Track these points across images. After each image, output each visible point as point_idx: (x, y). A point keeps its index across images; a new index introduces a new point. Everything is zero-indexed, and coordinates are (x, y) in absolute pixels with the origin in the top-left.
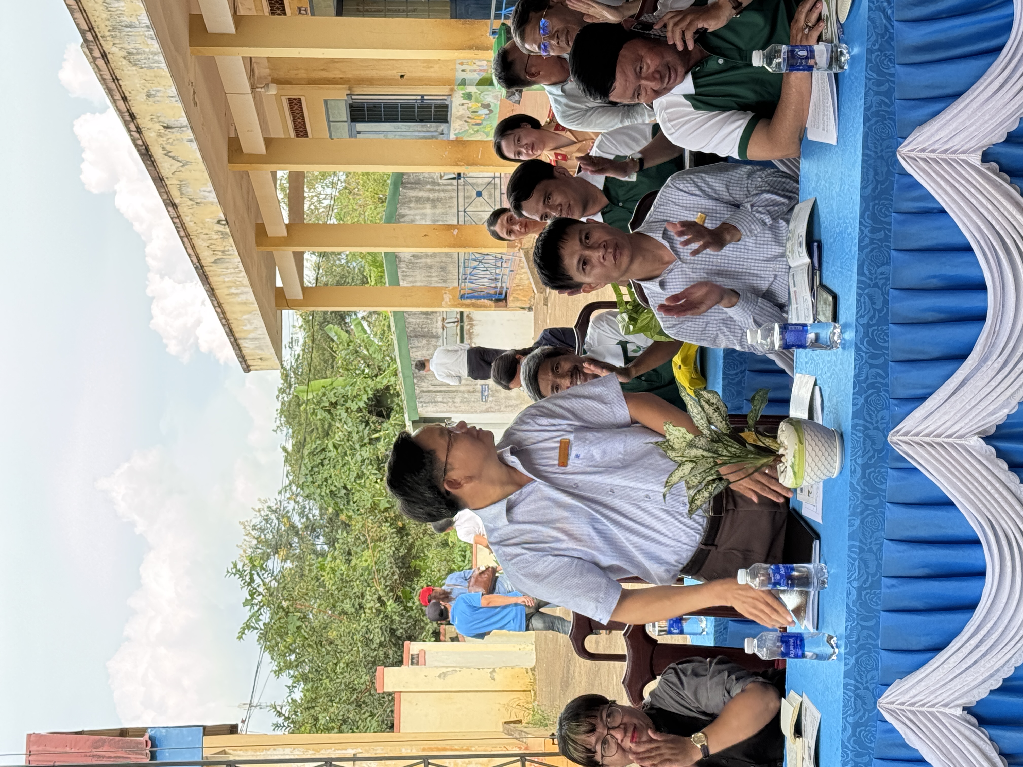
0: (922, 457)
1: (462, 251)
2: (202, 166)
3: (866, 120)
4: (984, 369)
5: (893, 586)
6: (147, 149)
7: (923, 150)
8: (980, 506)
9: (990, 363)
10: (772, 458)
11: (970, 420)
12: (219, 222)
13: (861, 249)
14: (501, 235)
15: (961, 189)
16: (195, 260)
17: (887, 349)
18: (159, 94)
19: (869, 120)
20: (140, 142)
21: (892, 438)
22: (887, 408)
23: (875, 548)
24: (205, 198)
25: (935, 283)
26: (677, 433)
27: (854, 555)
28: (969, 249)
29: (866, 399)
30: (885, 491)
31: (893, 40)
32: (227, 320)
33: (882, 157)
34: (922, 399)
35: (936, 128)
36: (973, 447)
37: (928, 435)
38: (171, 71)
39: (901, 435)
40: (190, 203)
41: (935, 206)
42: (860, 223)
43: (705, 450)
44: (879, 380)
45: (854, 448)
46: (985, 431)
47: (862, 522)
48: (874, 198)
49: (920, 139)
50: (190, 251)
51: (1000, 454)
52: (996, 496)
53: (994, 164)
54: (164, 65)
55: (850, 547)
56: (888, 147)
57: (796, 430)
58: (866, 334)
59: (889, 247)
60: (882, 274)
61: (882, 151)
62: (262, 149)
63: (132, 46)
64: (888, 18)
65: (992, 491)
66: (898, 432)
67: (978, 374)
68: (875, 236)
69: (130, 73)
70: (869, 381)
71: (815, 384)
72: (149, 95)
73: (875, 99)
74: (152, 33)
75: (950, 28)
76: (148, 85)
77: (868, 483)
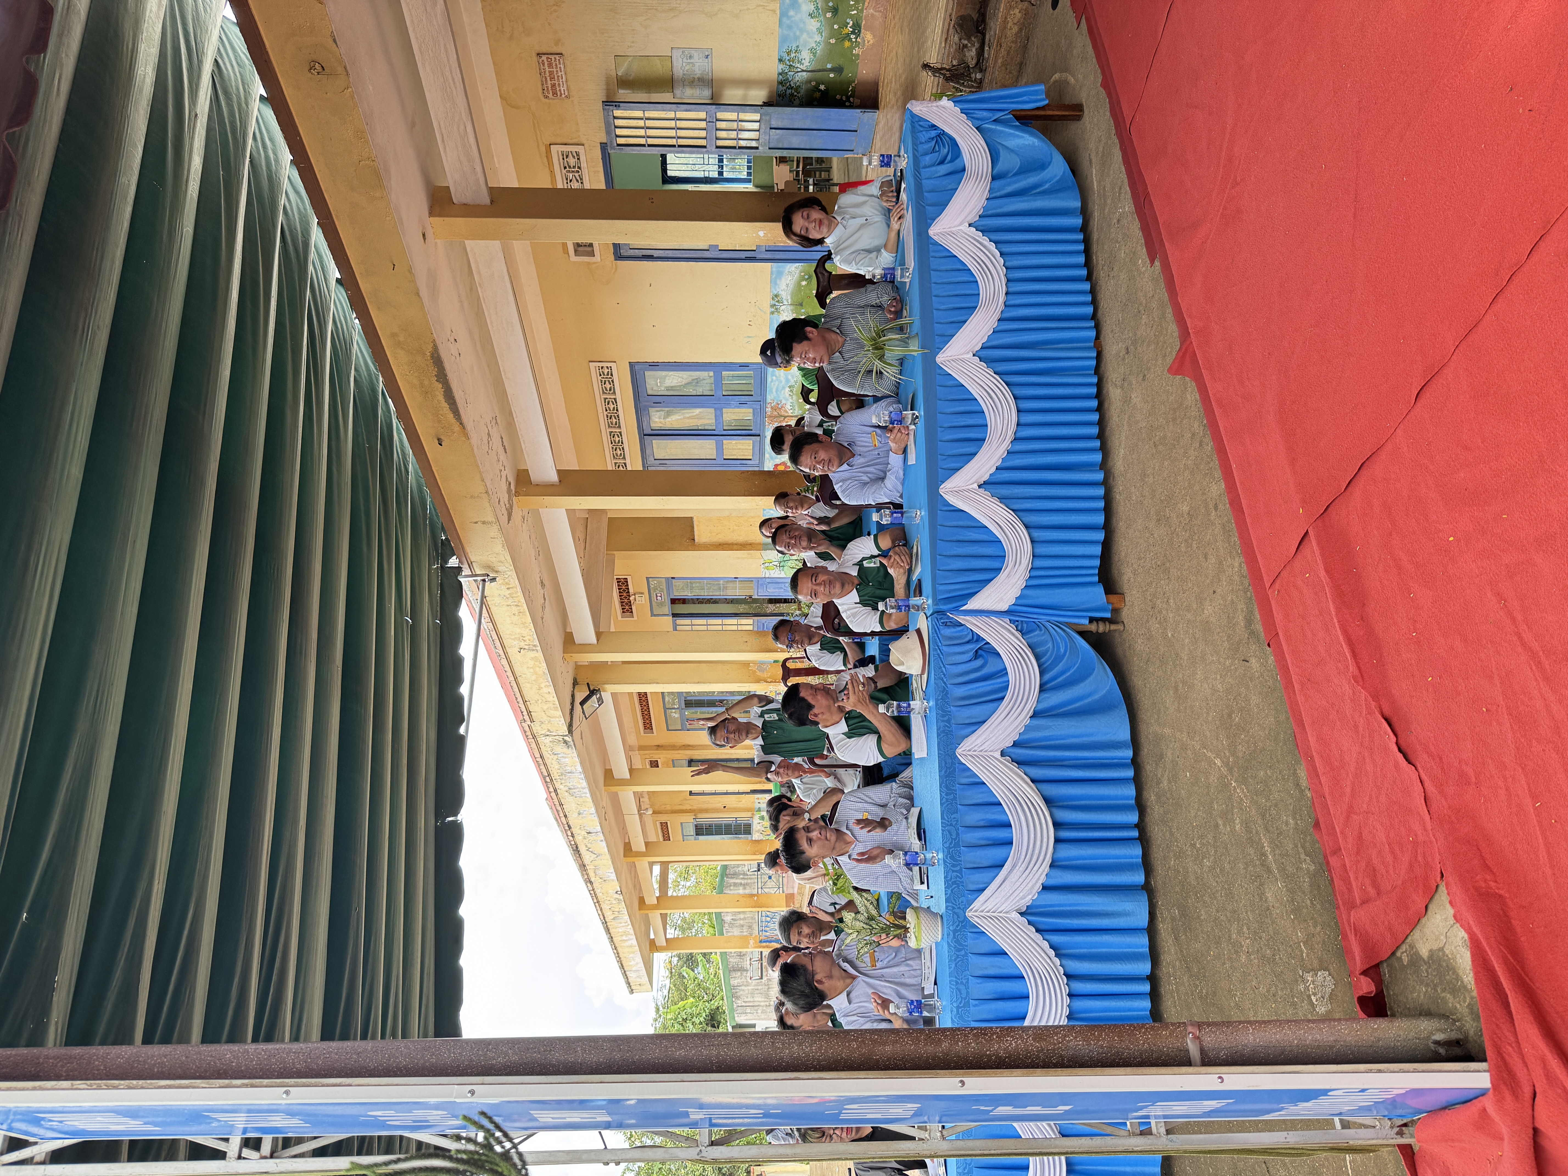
0: (986, 925)
1: (760, 910)
2: (608, 857)
3: (938, 735)
4: (1015, 871)
6: (577, 847)
7: (969, 750)
8: (1021, 953)
9: (1017, 868)
10: (904, 930)
11: (1011, 903)
12: (616, 892)
13: (942, 804)
15: (992, 771)
16: (602, 918)
17: (961, 861)
18: (585, 813)
19: (941, 735)
20: (573, 843)
21: (969, 914)
22: (964, 896)
23: (964, 982)
24: (609, 876)
25: (983, 823)
27: (952, 986)
28: (1000, 804)
29: (952, 891)
30: (967, 946)
31: (948, 694)
32: (620, 958)
33: (948, 754)
34: (983, 890)
35: (975, 738)
36: (1014, 918)
37: (988, 912)
38: (592, 798)
39: (974, 912)
40: (600, 880)
41: (979, 780)
42: (940, 791)
44: (958, 879)
45: (947, 920)
46: (1019, 909)
47: (956, 965)
48: (946, 777)
49: (967, 745)
50: (599, 912)
51: (1030, 923)
52: (1030, 947)
53: (1008, 758)
54: (588, 795)
55: (951, 981)
56: (951, 749)
57: (916, 912)
58: (949, 852)
59: (956, 804)
60: (954, 818)
61: (948, 751)
62: (643, 848)
63: (571, 784)
64: (945, 683)
65: (1027, 945)
66: (971, 910)
67: (1012, 875)
68: (948, 797)
69: (570, 800)
70: (953, 880)
72: (579, 814)
73: (942, 724)
74: (583, 776)
75: (977, 688)
76: (579, 807)
77: (957, 941)
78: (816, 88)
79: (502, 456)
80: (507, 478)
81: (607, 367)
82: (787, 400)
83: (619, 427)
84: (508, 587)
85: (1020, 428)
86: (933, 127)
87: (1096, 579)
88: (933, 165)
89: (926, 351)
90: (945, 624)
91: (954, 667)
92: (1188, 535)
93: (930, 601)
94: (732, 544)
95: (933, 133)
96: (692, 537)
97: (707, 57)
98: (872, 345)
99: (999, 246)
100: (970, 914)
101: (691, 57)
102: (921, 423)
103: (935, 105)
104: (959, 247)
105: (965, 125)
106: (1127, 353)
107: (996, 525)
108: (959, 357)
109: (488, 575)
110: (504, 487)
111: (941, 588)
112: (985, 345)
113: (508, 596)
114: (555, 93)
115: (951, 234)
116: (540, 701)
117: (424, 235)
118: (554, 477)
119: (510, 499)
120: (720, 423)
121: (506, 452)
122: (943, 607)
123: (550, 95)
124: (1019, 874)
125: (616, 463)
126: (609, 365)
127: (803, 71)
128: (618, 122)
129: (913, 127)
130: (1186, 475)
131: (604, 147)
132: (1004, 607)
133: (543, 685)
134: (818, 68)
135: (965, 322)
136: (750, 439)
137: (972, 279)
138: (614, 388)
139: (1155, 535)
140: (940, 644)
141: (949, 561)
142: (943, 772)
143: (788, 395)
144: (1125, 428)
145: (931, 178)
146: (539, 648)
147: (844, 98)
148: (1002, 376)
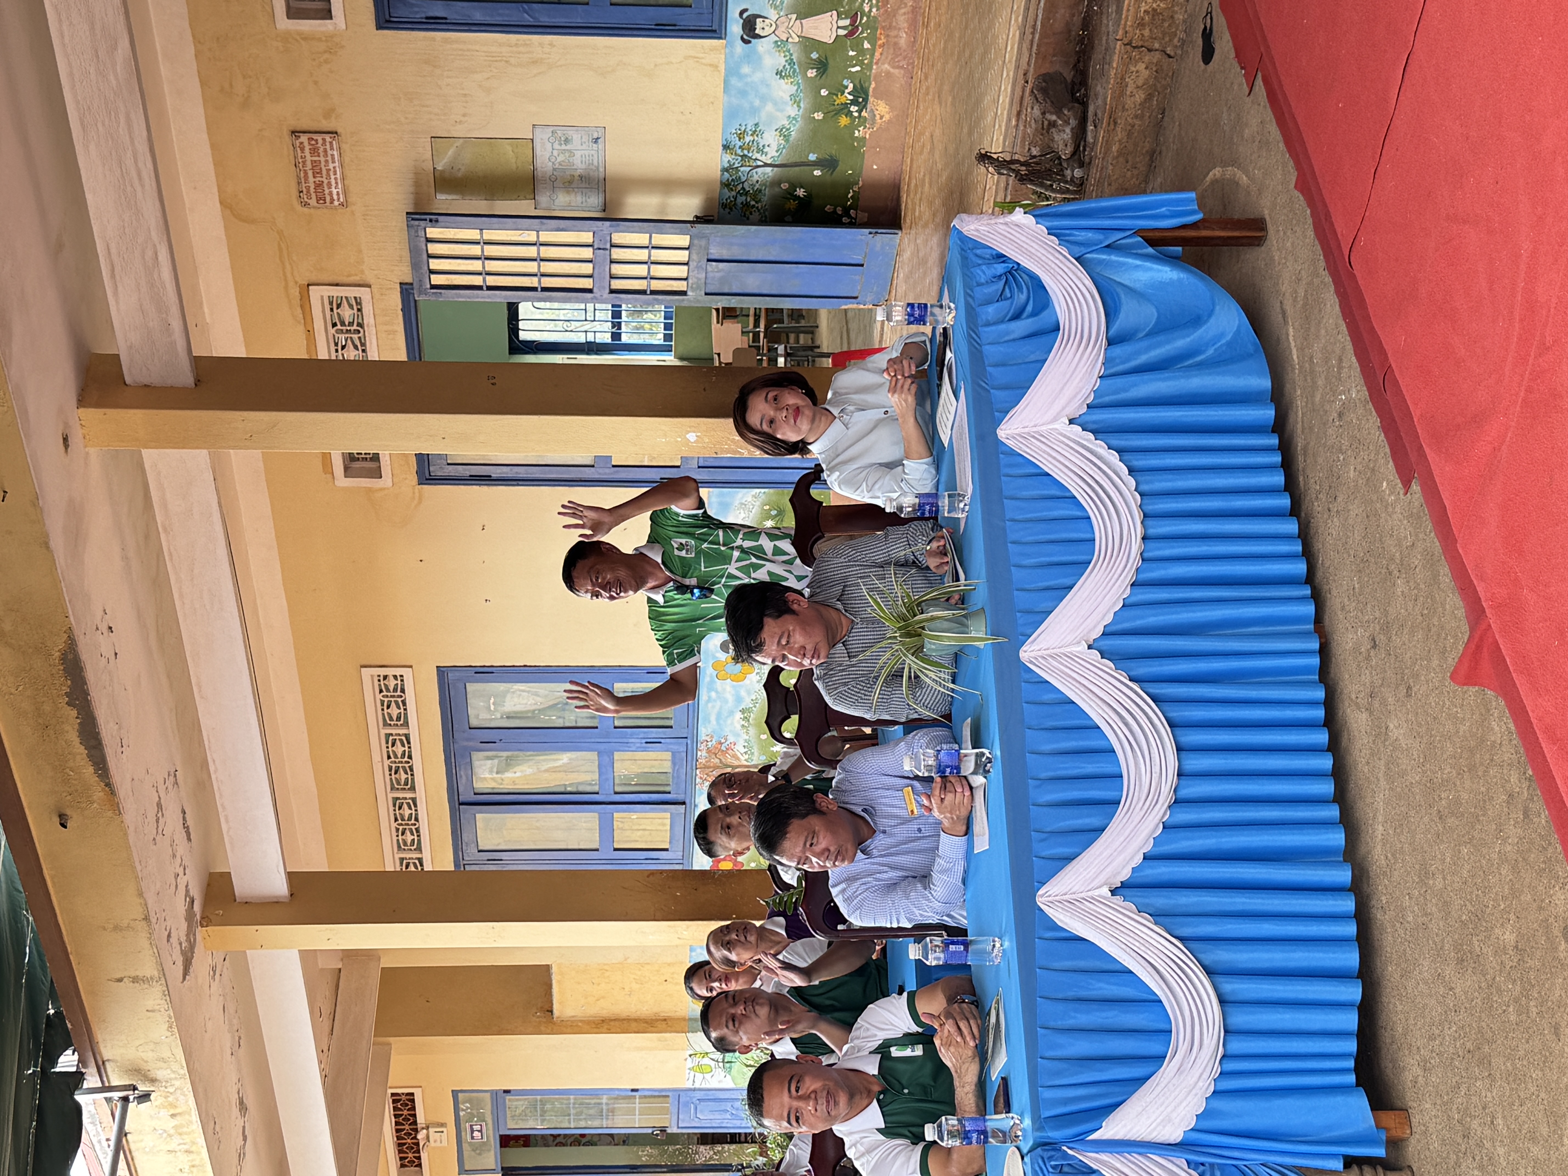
78: (790, 194)
79: (182, 848)
80: (187, 891)
81: (395, 677)
82: (738, 735)
83: (413, 789)
84: (172, 1111)
85: (1184, 782)
86: (1001, 257)
87: (1352, 1078)
88: (1002, 321)
89: (1001, 640)
90: (1059, 1169)
92: (1518, 988)
93: (1027, 1122)
94: (628, 1020)
95: (1000, 268)
96: (547, 1007)
97: (596, 140)
98: (899, 629)
99: (1127, 456)
101: (567, 141)
102: (996, 770)
103: (1001, 221)
104: (1054, 458)
105: (1057, 255)
106: (1374, 646)
107: (1150, 969)
108: (1062, 650)
109: (135, 1088)
110: (181, 907)
111: (1047, 1094)
112: (1109, 630)
113: (172, 1132)
114: (321, 199)
115: (1039, 437)
117: (65, 440)
118: (280, 887)
119: (190, 932)
120: (607, 779)
121: (189, 839)
122: (1054, 1135)
123: (313, 202)
125: (402, 859)
126: (398, 672)
127: (766, 165)
128: (433, 248)
129: (964, 258)
130: (1504, 872)
131: (406, 289)
132: (1175, 1135)
134: (793, 160)
135: (1070, 588)
136: (665, 811)
137: (1079, 513)
138: (406, 715)
139: (1457, 991)
141: (1061, 1039)
143: (738, 727)
144: (1383, 783)
145: (999, 343)
147: (839, 210)
148: (1145, 685)
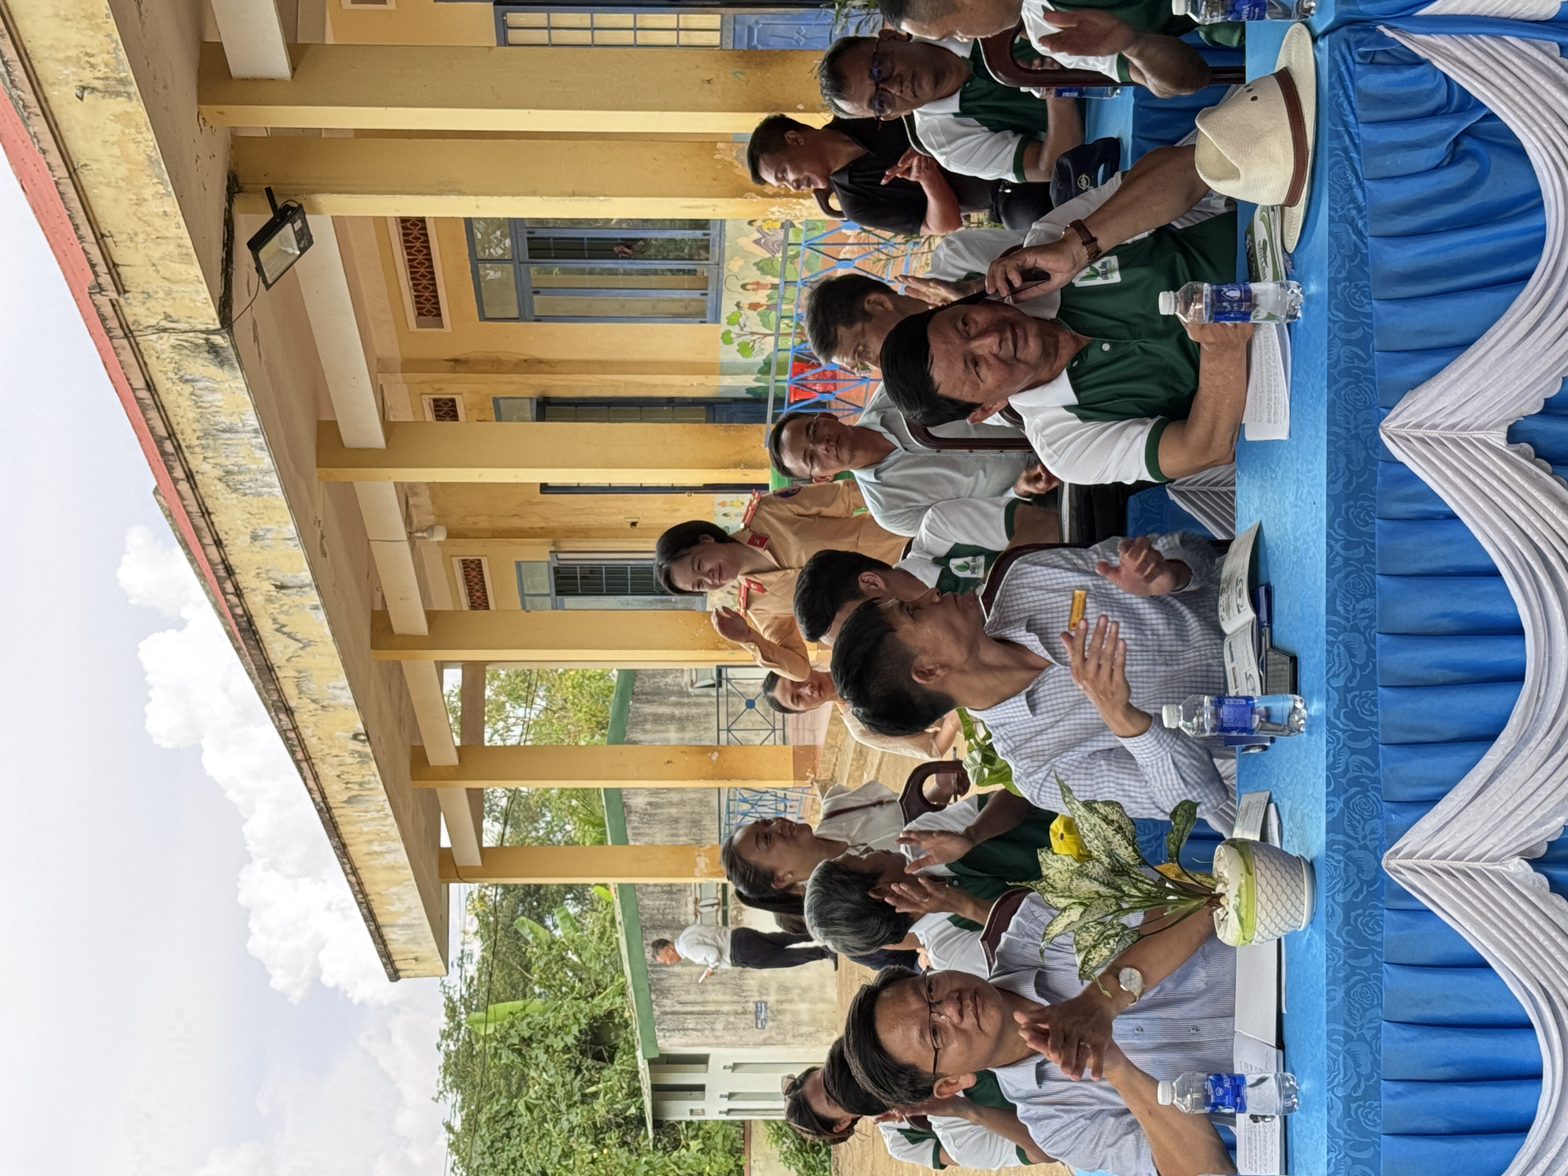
0: (1436, 890)
2: (333, 648)
3: (1332, 381)
4: (1525, 753)
5: (1398, 1095)
6: (250, 622)
7: (1418, 426)
8: (1529, 966)
9: (1533, 744)
10: (1205, 900)
11: (1507, 834)
12: (355, 737)
13: (1330, 574)
14: (784, 704)
15: (1478, 482)
16: (319, 799)
17: (1375, 724)
18: (269, 535)
19: (1336, 382)
20: (239, 611)
21: (1390, 862)
22: (1379, 816)
23: (1368, 1035)
24: (335, 697)
25: (1445, 624)
26: (1058, 865)
27: (1337, 1047)
28: (1495, 573)
29: (1346, 803)
30: (1380, 944)
31: (1367, 264)
32: (365, 896)
33: (1357, 437)
34: (1433, 801)
35: (1434, 393)
36: (1513, 876)
37: (1443, 857)
38: (289, 499)
39: (1403, 858)
40: (313, 706)
41: (1440, 508)
42: (1328, 535)
43: (1102, 883)
44: (1365, 772)
45: (1331, 877)
46: (1529, 851)
47: (1347, 993)
48: (1348, 498)
49: (1412, 409)
50: (312, 784)
51: (1556, 888)
52: (1553, 950)
53: (1526, 446)
54: (278, 491)
55: (1330, 1034)
56: (1366, 421)
57: (1242, 854)
58: (1343, 702)
59: (1373, 571)
60: (1364, 611)
61: (1357, 427)
62: (421, 627)
63: (232, 460)
64: (1359, 233)
65: (1546, 943)
66: (1397, 853)
67: (1518, 761)
68: (1350, 554)
69: (229, 502)
70: (1351, 775)
71: (1270, 801)
72: (255, 537)
73: (1345, 351)
74: (261, 440)
75: (1452, 247)
76: (254, 521)
77: (1354, 933)
90: (1370, 59)
91: (1388, 186)
100: (1393, 863)
116: (141, 238)
122: (1368, 8)
124: (1536, 759)
133: (147, 193)
140: (1351, 119)
142: (1339, 487)
146: (134, 89)
